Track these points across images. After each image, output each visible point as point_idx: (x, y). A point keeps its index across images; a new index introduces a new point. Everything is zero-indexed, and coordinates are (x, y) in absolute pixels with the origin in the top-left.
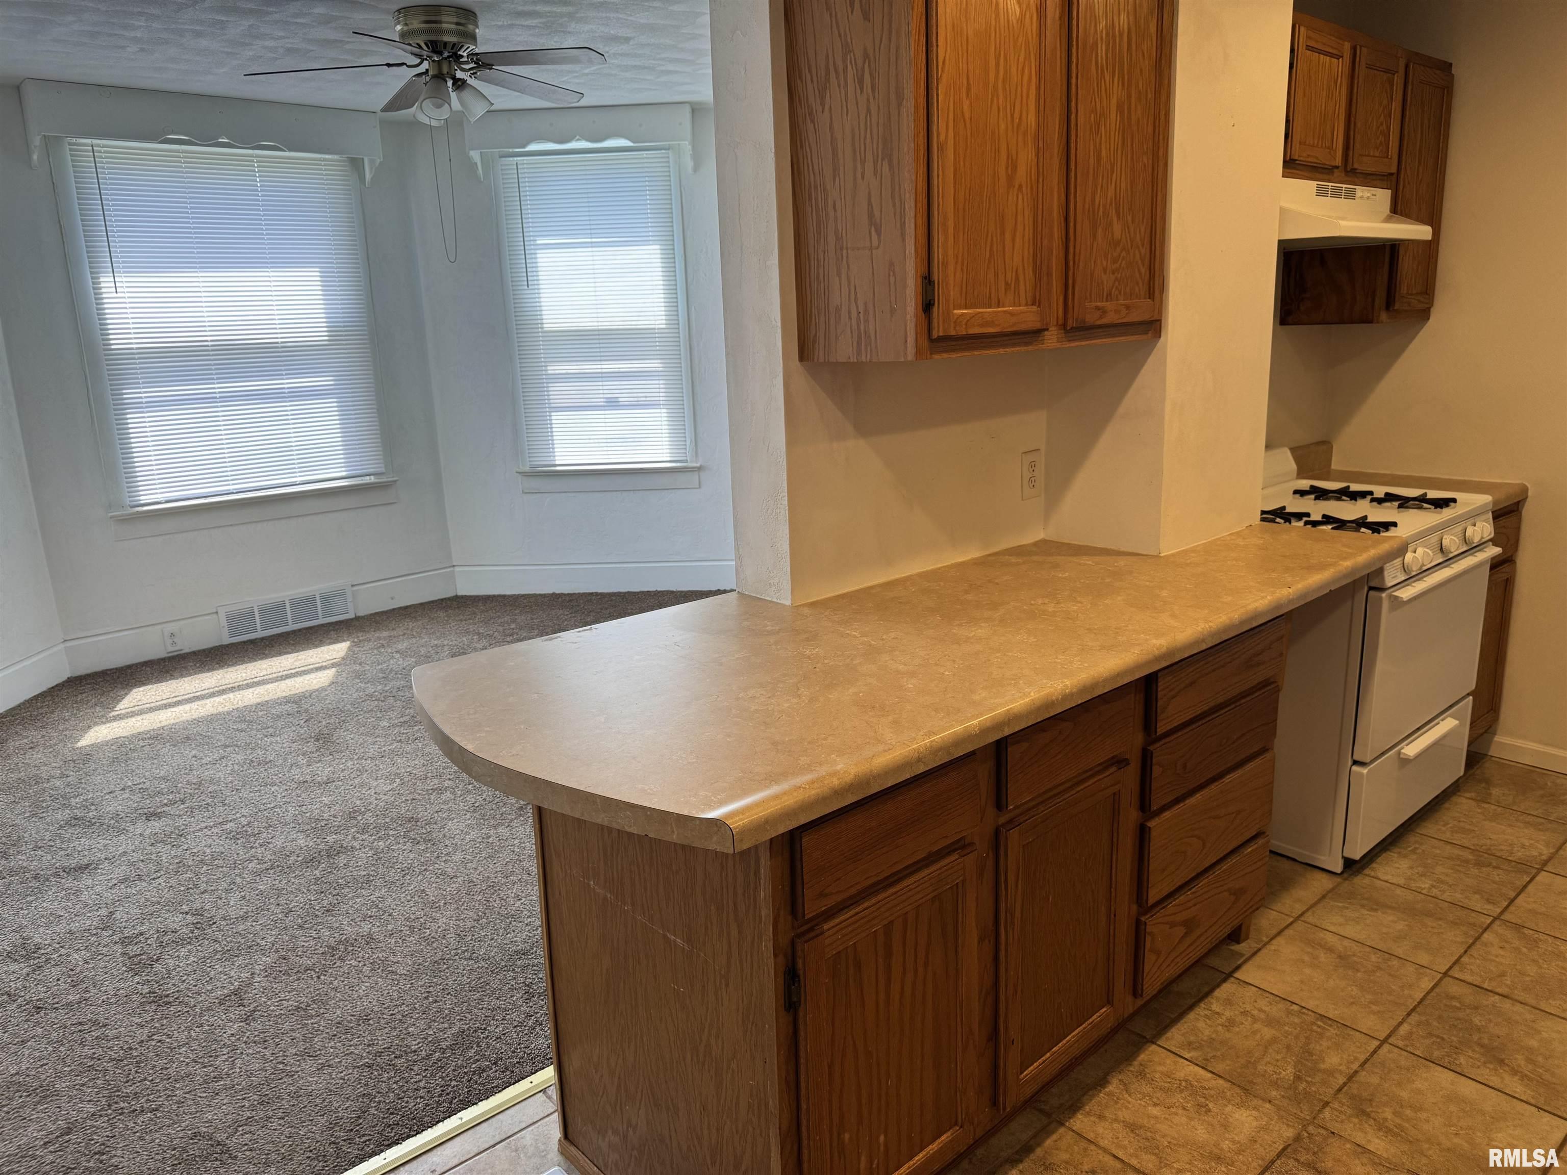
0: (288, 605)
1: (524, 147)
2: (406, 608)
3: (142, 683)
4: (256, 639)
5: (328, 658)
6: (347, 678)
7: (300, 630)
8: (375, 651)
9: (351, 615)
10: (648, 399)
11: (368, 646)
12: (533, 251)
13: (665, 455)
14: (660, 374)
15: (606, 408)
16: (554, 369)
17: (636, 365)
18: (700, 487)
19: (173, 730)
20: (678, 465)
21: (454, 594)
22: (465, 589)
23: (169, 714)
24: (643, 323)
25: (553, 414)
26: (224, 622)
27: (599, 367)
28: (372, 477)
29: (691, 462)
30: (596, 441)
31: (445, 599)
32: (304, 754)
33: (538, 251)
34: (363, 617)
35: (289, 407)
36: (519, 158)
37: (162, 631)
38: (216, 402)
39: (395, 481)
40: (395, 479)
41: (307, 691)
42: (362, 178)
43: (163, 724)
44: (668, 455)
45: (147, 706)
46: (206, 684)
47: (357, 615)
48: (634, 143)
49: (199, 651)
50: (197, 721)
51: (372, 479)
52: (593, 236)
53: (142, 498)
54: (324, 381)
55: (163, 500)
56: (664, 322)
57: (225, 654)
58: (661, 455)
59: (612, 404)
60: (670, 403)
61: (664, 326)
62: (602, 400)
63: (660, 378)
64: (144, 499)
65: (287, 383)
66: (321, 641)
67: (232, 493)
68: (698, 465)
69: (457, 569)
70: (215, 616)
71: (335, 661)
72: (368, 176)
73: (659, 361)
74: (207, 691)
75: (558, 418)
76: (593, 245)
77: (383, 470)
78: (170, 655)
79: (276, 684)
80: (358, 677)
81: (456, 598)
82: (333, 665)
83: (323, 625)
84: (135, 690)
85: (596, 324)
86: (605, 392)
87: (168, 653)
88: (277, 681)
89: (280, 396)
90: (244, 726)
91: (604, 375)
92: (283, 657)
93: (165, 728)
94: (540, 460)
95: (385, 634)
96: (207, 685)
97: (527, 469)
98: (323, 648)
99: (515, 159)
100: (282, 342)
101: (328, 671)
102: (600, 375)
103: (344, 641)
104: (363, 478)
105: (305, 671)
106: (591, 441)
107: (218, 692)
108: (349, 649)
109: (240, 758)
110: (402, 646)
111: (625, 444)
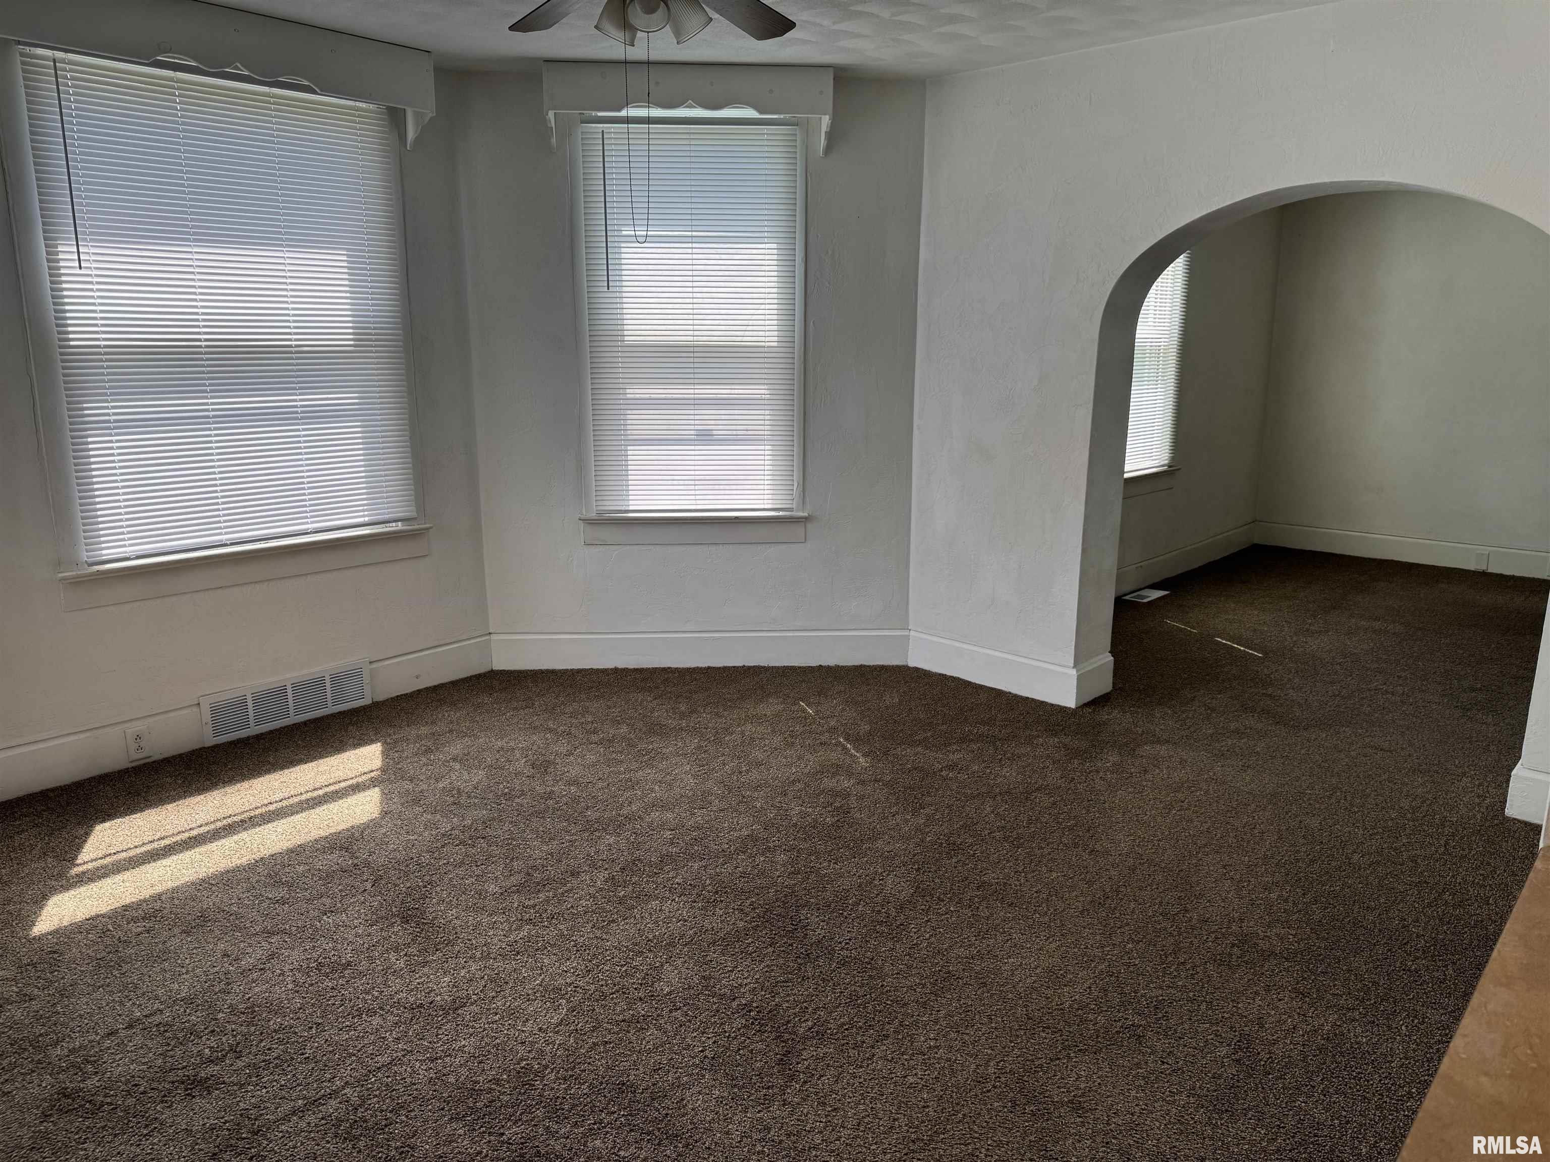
0: (289, 691)
1: (619, 110)
2: (435, 689)
3: (107, 815)
4: (248, 738)
5: (362, 770)
6: (402, 804)
7: (305, 723)
8: (424, 759)
9: (367, 701)
10: (750, 433)
11: (410, 749)
12: (616, 244)
13: (766, 502)
14: (766, 402)
15: (696, 443)
16: (635, 392)
17: (723, 391)
18: (805, 540)
19: (176, 902)
20: (781, 513)
21: (489, 669)
22: (503, 662)
23: (162, 872)
24: (749, 339)
25: (629, 448)
26: (207, 716)
27: (692, 391)
28: (400, 523)
29: (798, 511)
30: (681, 482)
31: (480, 675)
32: (397, 949)
33: (623, 245)
34: (384, 703)
35: (302, 430)
36: (605, 125)
37: (125, 732)
38: (209, 423)
39: (427, 529)
40: (428, 526)
41: (353, 827)
42: (402, 137)
43: (159, 889)
44: (770, 501)
45: (124, 855)
46: (202, 815)
47: (374, 700)
48: (761, 113)
49: (174, 757)
50: (206, 884)
51: (400, 526)
52: (694, 228)
53: (104, 552)
54: (347, 398)
55: (133, 555)
56: (776, 339)
57: (214, 763)
58: (762, 502)
59: (705, 437)
60: (776, 438)
61: (775, 344)
62: (692, 432)
63: (766, 407)
64: (107, 554)
65: (300, 400)
66: (341, 742)
67: (225, 545)
68: (806, 514)
69: (494, 637)
70: (195, 709)
71: (372, 774)
72: (411, 134)
73: (766, 387)
74: (206, 829)
75: (636, 455)
76: (692, 239)
77: (414, 514)
78: (134, 764)
79: (304, 814)
80: (416, 802)
81: (493, 675)
82: (373, 783)
83: (333, 716)
84: (98, 828)
85: (691, 338)
86: (697, 422)
87: (131, 762)
88: (303, 810)
89: (289, 416)
90: (283, 892)
91: (697, 402)
92: (298, 768)
93: (163, 898)
94: (611, 505)
95: (424, 730)
96: (202, 818)
97: (593, 515)
98: (348, 753)
99: (601, 125)
100: (297, 346)
101: (368, 793)
102: (692, 402)
103: (372, 742)
104: (388, 525)
105: (337, 792)
106: (675, 482)
107: (224, 828)
108: (385, 754)
109: (296, 955)
110: (456, 748)
111: (717, 487)
